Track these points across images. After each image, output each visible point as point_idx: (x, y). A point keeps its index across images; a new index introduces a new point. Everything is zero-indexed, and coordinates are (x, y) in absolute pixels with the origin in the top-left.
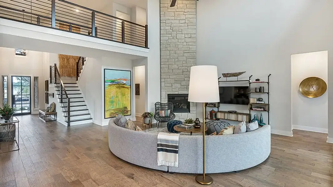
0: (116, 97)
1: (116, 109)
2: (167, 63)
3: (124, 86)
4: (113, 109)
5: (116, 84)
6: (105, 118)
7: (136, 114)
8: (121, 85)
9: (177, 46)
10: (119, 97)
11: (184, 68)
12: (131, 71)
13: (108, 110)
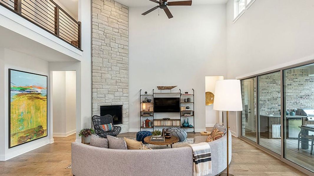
0: (27, 112)
1: (27, 131)
2: (100, 72)
3: (38, 96)
4: (23, 130)
5: (28, 94)
6: (10, 147)
7: (54, 135)
8: (34, 95)
9: (110, 54)
10: (32, 112)
11: (118, 78)
12: (47, 76)
13: (15, 134)
